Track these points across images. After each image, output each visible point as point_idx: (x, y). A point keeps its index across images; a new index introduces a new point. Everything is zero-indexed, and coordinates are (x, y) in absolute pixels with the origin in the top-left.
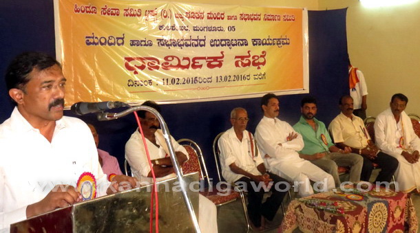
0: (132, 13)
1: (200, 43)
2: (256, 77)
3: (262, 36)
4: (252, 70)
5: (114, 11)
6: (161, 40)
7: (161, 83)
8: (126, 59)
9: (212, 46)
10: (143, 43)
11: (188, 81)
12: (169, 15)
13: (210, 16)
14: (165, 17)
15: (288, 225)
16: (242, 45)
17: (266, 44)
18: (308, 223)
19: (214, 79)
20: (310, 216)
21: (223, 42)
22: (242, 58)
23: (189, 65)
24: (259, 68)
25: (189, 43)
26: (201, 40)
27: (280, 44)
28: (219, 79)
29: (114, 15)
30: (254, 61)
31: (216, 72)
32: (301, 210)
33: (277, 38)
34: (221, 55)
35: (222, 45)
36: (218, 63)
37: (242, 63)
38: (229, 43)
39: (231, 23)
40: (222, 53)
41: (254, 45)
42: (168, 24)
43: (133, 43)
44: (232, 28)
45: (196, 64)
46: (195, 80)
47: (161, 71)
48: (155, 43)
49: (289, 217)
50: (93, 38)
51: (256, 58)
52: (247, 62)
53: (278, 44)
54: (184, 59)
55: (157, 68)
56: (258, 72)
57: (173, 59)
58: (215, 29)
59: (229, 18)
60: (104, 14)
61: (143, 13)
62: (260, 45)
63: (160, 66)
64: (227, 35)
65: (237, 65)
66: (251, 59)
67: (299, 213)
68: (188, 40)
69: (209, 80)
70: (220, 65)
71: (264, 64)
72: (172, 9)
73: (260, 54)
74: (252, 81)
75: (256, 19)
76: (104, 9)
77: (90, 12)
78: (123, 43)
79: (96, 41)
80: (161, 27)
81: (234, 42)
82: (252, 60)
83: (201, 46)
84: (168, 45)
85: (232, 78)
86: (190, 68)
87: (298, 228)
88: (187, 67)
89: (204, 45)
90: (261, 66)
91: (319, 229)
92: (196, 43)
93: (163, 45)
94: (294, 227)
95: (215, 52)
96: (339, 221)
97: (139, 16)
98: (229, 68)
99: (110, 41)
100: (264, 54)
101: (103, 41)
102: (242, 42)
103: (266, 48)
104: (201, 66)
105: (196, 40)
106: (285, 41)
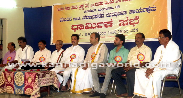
0: (74, 8)
2: (132, 31)
3: (136, 8)
4: (129, 27)
6: (84, 17)
7: (84, 35)
8: (72, 26)
9: (107, 17)
13: (106, 3)
14: (87, 7)
17: (139, 12)
19: (107, 33)
21: (113, 14)
23: (96, 26)
24: (134, 26)
25: (96, 16)
26: (102, 15)
27: (149, 11)
28: (110, 33)
29: (69, 9)
30: (130, 22)
33: (146, 8)
34: (111, 21)
35: (113, 16)
36: (110, 25)
37: (123, 24)
38: (116, 15)
40: (111, 19)
41: (130, 13)
45: (99, 26)
47: (84, 30)
48: (81, 18)
51: (132, 20)
52: (126, 23)
53: (147, 11)
54: (94, 24)
55: (83, 28)
57: (89, 24)
58: (109, 8)
59: (116, 2)
60: (66, 10)
62: (134, 13)
64: (115, 10)
65: (120, 25)
66: (128, 21)
69: (105, 33)
71: (137, 23)
73: (134, 18)
77: (62, 10)
78: (71, 20)
79: (63, 20)
80: (85, 12)
81: (119, 13)
84: (86, 19)
86: (97, 28)
89: (103, 17)
93: (84, 19)
95: (108, 19)
97: (77, 8)
100: (137, 18)
101: (65, 20)
102: (123, 13)
103: (138, 14)
104: (101, 27)
105: (100, 15)
106: (153, 9)
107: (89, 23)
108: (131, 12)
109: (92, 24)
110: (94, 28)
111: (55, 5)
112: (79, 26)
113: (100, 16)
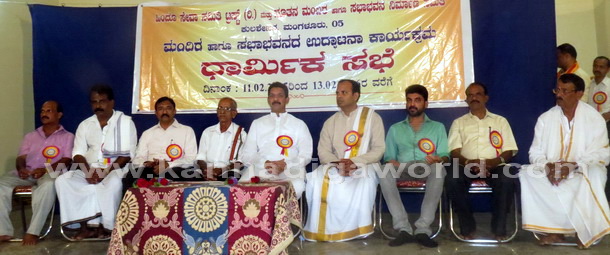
0: (211, 17)
1: (293, 43)
2: (377, 83)
3: (387, 29)
5: (192, 17)
6: (242, 43)
9: (309, 45)
10: (221, 47)
12: (254, 16)
13: (306, 11)
14: (249, 18)
16: (353, 43)
19: (310, 85)
21: (326, 41)
22: (354, 58)
23: (277, 69)
24: (382, 71)
25: (278, 44)
26: (294, 40)
27: (419, 38)
28: (318, 85)
29: (193, 20)
30: (372, 63)
33: (411, 30)
34: (321, 56)
35: (324, 45)
36: (317, 66)
37: (354, 65)
39: (337, 17)
40: (322, 53)
41: (372, 41)
42: (253, 25)
43: (211, 47)
45: (286, 68)
47: (242, 76)
48: (234, 46)
50: (171, 44)
51: (377, 58)
52: (362, 63)
53: (415, 38)
54: (270, 62)
55: (238, 72)
56: (381, 76)
57: (256, 63)
58: (314, 26)
59: (335, 11)
60: (184, 20)
61: (223, 16)
62: (381, 41)
63: (242, 71)
65: (345, 67)
68: (277, 41)
69: (303, 86)
70: (320, 69)
71: (390, 65)
72: (258, 9)
73: (382, 52)
74: (370, 88)
75: (376, 9)
76: (183, 16)
77: (170, 20)
78: (201, 48)
79: (173, 47)
80: (243, 29)
81: (342, 40)
82: (369, 61)
83: (294, 46)
86: (279, 73)
88: (275, 71)
89: (299, 46)
90: (385, 69)
93: (243, 48)
95: (314, 52)
97: (219, 19)
99: (188, 47)
100: (389, 53)
101: (181, 47)
102: (353, 39)
103: (392, 45)
104: (293, 71)
105: (288, 40)
106: (427, 34)
107: (256, 61)
108: (374, 38)
109: (266, 63)
110: (270, 72)
111: (146, 4)
112: (225, 67)
113: (287, 43)
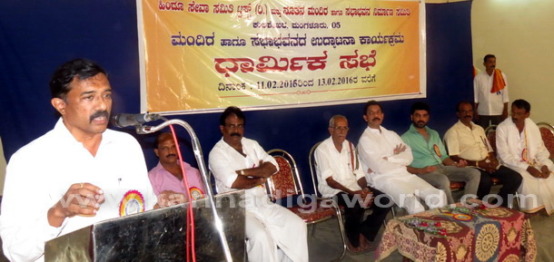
0: (223, 9)
1: (300, 42)
2: (364, 79)
3: (371, 33)
4: (360, 71)
5: (203, 8)
6: (255, 39)
7: (255, 86)
8: (216, 60)
9: (313, 45)
10: (235, 42)
11: (286, 85)
12: (264, 11)
13: (311, 11)
14: (260, 13)
15: (386, 247)
16: (348, 43)
17: (376, 42)
18: (407, 245)
19: (316, 82)
20: (409, 237)
21: (326, 41)
22: (348, 58)
23: (287, 66)
24: (368, 69)
25: (287, 41)
26: (300, 39)
27: (392, 41)
28: (322, 82)
29: (203, 11)
30: (361, 62)
31: (318, 74)
32: (400, 231)
33: (389, 35)
34: (324, 55)
35: (326, 44)
36: (319, 64)
37: (348, 64)
38: (333, 42)
39: (336, 19)
40: (325, 52)
41: (362, 43)
42: (264, 21)
43: (224, 43)
44: (337, 25)
45: (295, 65)
46: (294, 83)
47: (255, 73)
48: (249, 42)
49: (387, 237)
50: (179, 37)
51: (365, 58)
52: (354, 62)
53: (390, 42)
54: (282, 59)
55: (251, 70)
56: (367, 74)
57: (269, 60)
58: (317, 26)
59: (334, 13)
60: (192, 10)
61: (235, 9)
62: (369, 43)
63: (255, 68)
64: (330, 32)
65: (342, 66)
66: (358, 59)
67: (398, 233)
68: (286, 38)
69: (310, 83)
70: (323, 66)
71: (373, 64)
72: (268, 4)
73: (368, 53)
74: (360, 84)
75: (364, 14)
76: (192, 5)
77: (176, 9)
78: (212, 43)
79: (183, 41)
80: (255, 25)
81: (339, 40)
82: (359, 61)
83: (301, 45)
84: (263, 45)
85: (337, 81)
86: (289, 70)
87: (397, 250)
88: (285, 68)
89: (305, 44)
90: (370, 67)
91: (418, 252)
92: (295, 41)
93: (257, 44)
94: (392, 249)
95: (318, 51)
96: (439, 244)
97: (231, 12)
98: (333, 69)
99: (199, 41)
100: (373, 54)
101: (191, 41)
102: (348, 40)
103: (375, 47)
105: (296, 39)
106: (398, 39)
107: (269, 58)
108: (364, 40)
109: (278, 61)
110: (281, 69)
